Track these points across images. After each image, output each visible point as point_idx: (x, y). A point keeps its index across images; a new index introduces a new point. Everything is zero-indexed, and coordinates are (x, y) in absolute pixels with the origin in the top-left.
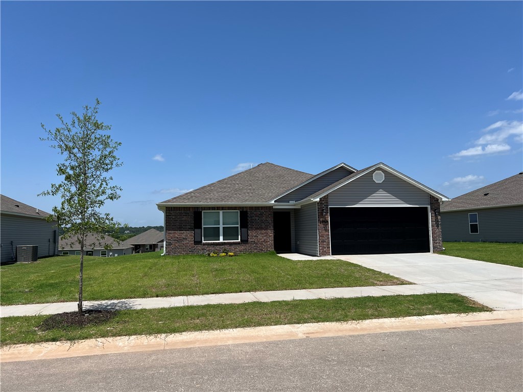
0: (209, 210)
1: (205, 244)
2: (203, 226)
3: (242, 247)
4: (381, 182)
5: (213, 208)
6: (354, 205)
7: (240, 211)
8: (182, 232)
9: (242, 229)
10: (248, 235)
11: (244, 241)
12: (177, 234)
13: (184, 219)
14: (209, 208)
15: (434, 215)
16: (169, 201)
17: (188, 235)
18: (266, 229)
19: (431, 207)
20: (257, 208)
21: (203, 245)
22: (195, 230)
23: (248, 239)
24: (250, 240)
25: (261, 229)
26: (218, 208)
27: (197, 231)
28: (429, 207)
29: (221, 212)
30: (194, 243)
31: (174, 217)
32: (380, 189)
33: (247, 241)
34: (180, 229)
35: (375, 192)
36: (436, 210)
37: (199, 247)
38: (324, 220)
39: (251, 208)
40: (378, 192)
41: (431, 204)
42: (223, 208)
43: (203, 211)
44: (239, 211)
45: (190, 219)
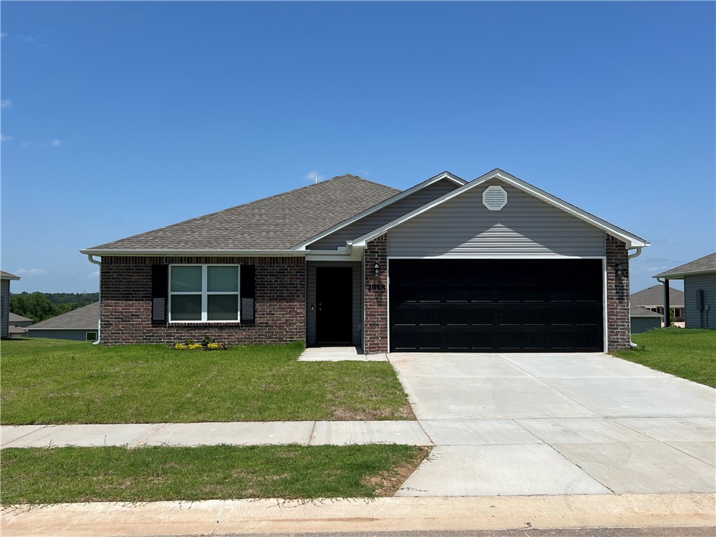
0: (182, 262)
1: (172, 326)
2: (170, 293)
3: (243, 334)
4: (499, 209)
5: (189, 259)
6: (441, 254)
7: (241, 266)
8: (131, 302)
9: (243, 299)
10: (255, 311)
11: (247, 323)
12: (122, 306)
13: (134, 278)
14: (181, 259)
15: (613, 276)
16: (107, 246)
17: (141, 309)
18: (291, 300)
19: (607, 259)
20: (274, 260)
21: (169, 327)
22: (155, 299)
23: (255, 318)
24: (258, 320)
25: (281, 299)
26: (199, 259)
27: (159, 301)
28: (604, 258)
29: (205, 267)
30: (152, 324)
31: (115, 276)
32: (497, 223)
33: (253, 321)
34: (127, 297)
35: (485, 228)
36: (617, 265)
37: (162, 331)
38: (377, 283)
39: (262, 260)
40: (492, 229)
41: (609, 253)
42: (207, 260)
43: (170, 265)
44: (239, 265)
45: (145, 280)
